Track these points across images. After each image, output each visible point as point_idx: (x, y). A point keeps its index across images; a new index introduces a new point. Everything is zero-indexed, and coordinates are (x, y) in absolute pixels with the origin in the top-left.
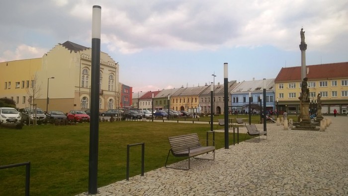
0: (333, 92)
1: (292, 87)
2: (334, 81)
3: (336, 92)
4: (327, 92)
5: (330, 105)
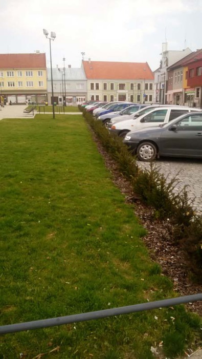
0: (19, 82)
2: (20, 71)
3: (22, 82)
4: (14, 82)
5: (17, 95)
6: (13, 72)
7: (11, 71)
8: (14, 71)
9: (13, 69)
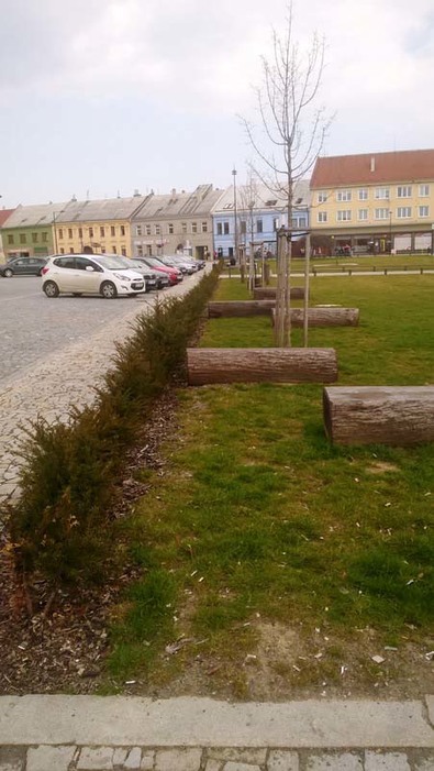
0: (421, 208)
1: (344, 198)
2: (424, 185)
3: (427, 208)
4: (410, 209)
5: (414, 234)
6: (410, 189)
7: (407, 186)
8: (413, 186)
9: (413, 183)
